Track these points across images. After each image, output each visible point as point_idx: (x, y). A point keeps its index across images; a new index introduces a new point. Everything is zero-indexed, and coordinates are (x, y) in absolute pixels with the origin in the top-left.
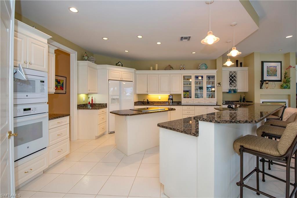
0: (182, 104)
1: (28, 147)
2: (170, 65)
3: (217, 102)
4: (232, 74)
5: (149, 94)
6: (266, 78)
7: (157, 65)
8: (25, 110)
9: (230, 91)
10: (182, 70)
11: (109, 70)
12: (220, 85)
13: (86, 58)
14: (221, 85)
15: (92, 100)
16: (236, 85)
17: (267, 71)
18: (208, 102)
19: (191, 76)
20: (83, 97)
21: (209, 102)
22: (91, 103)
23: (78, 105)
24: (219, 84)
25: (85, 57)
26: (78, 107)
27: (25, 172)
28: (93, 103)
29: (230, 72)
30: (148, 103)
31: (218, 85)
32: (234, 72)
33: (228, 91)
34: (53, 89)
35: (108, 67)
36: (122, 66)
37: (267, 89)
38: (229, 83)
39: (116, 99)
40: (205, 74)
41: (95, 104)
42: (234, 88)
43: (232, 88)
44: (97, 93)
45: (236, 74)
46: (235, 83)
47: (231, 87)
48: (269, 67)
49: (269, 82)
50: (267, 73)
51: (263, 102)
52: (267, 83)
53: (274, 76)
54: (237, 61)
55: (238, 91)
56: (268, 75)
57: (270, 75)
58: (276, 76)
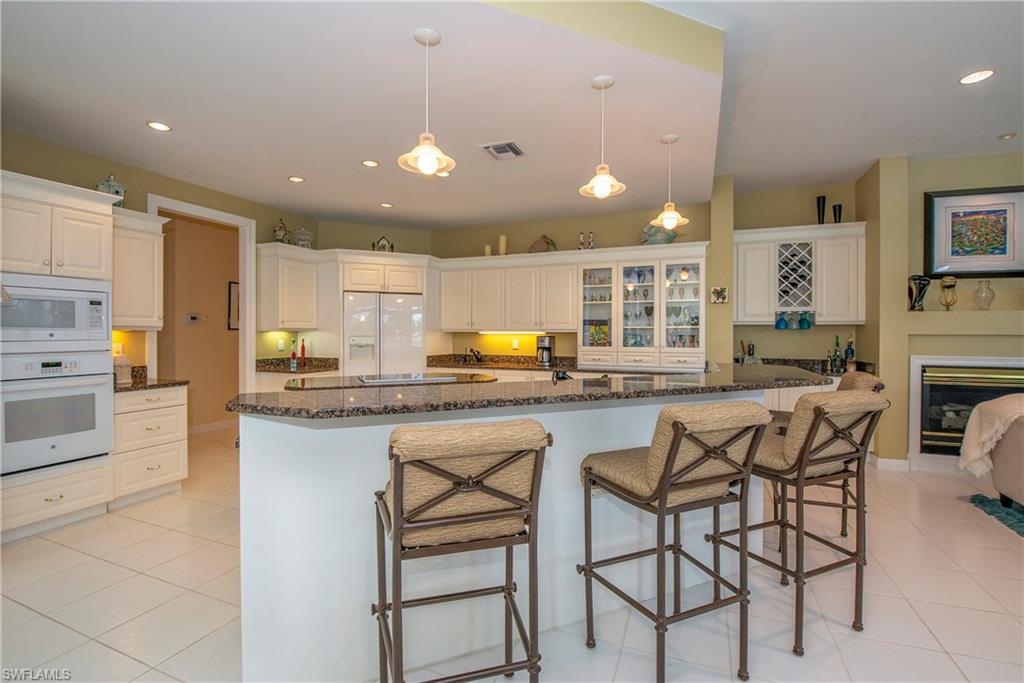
0: (579, 367)
1: (53, 447)
2: (545, 237)
3: (707, 362)
4: (792, 256)
5: (481, 330)
6: (944, 262)
7: (503, 240)
8: (45, 365)
9: (781, 323)
10: (583, 251)
11: (344, 263)
12: (724, 299)
13: (281, 234)
14: (726, 300)
15: (303, 348)
16: (810, 297)
17: (953, 231)
18: (670, 363)
19: (610, 269)
20: (277, 340)
21: (674, 363)
22: (299, 355)
23: (258, 362)
24: (720, 294)
25: (277, 233)
26: (257, 366)
27: (47, 500)
28: (306, 356)
29: (783, 246)
30: (480, 360)
31: (713, 298)
32: (799, 245)
33: (772, 320)
34: (156, 318)
35: (341, 254)
36: (392, 249)
37: (948, 309)
38: (775, 290)
39: (367, 345)
40: (660, 260)
41: (310, 359)
42: (801, 309)
43: (789, 310)
44: (316, 330)
45: (810, 253)
46: (804, 290)
47: (787, 304)
48: (962, 215)
49: (958, 280)
50: (953, 243)
51: (923, 366)
52: (945, 284)
53: (992, 253)
54: (821, 202)
55: (819, 320)
56: (957, 252)
57: (966, 249)
58: (1000, 254)
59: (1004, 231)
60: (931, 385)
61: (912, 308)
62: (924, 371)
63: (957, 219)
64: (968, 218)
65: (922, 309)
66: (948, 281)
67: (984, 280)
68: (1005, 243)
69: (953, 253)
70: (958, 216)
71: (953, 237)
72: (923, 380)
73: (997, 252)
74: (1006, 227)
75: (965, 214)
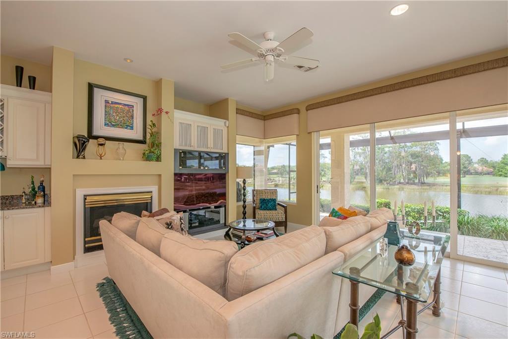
6: (100, 129)
17: (105, 111)
37: (101, 158)
48: (110, 102)
49: (107, 141)
50: (105, 118)
51: (84, 196)
52: (100, 143)
53: (126, 128)
54: (19, 71)
55: (10, 163)
56: (108, 124)
57: (113, 123)
58: (130, 129)
59: (132, 117)
60: (91, 207)
61: (78, 157)
62: (85, 199)
63: (108, 105)
64: (113, 105)
65: (84, 158)
66: (101, 141)
67: (121, 143)
68: (133, 124)
69: (105, 125)
70: (108, 103)
71: (105, 115)
72: (85, 205)
73: (129, 128)
74: (133, 115)
75: (112, 103)
